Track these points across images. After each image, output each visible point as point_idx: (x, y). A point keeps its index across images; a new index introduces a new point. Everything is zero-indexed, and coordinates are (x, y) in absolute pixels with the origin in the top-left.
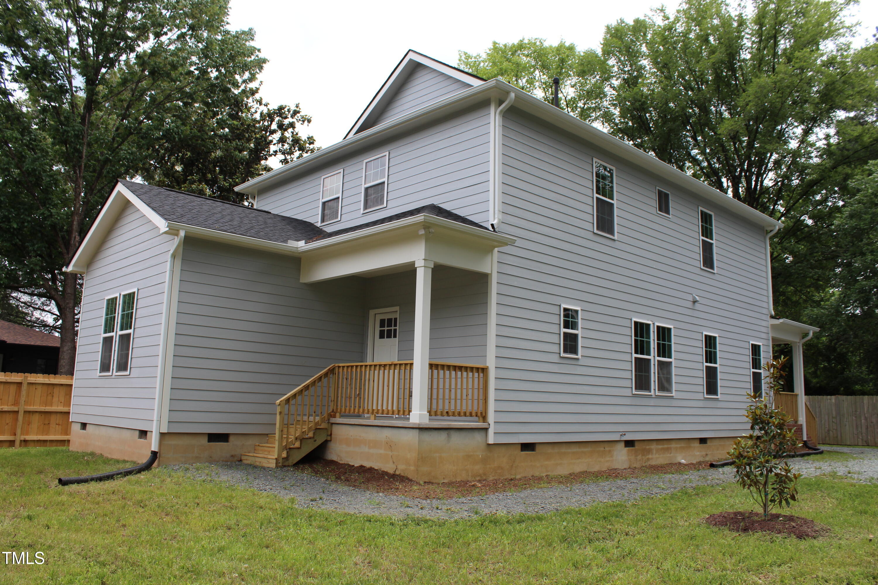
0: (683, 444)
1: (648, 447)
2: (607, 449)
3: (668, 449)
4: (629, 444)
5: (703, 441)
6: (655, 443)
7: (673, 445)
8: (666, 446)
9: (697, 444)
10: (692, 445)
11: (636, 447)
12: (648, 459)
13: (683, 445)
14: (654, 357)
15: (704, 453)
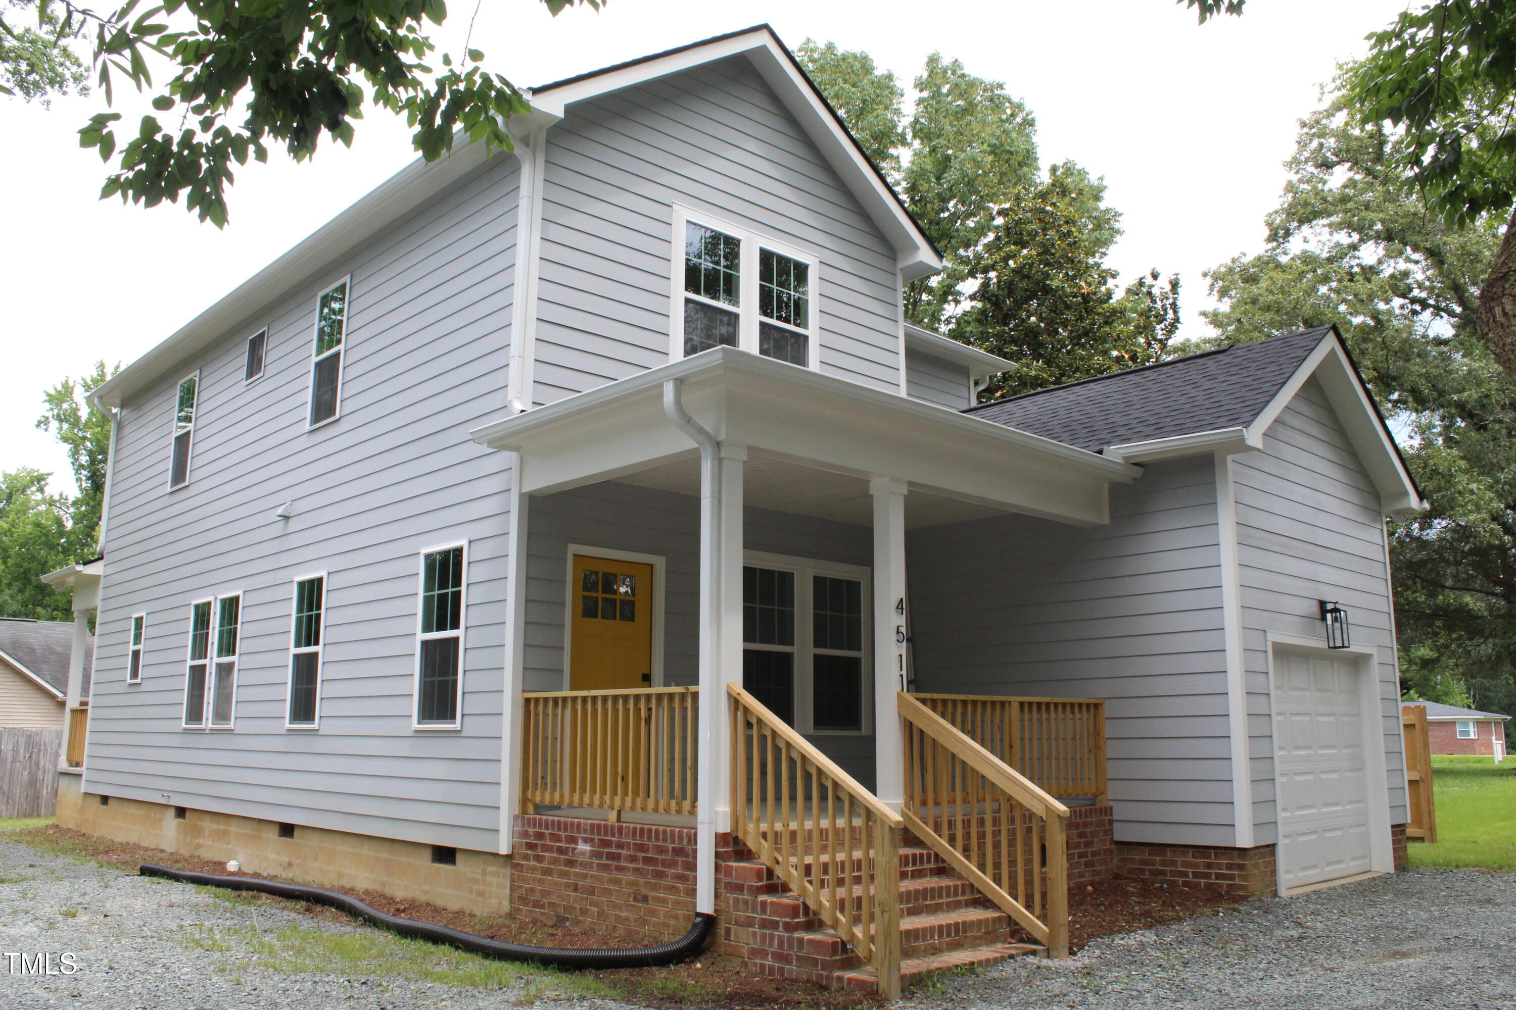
0: (247, 829)
1: (199, 823)
2: (158, 816)
3: (225, 833)
4: (181, 812)
5: (287, 830)
6: (208, 818)
7: (234, 828)
8: (222, 827)
9: (272, 835)
10: (265, 835)
11: (187, 821)
12: (199, 846)
13: (248, 831)
14: (213, 660)
15: (285, 859)
